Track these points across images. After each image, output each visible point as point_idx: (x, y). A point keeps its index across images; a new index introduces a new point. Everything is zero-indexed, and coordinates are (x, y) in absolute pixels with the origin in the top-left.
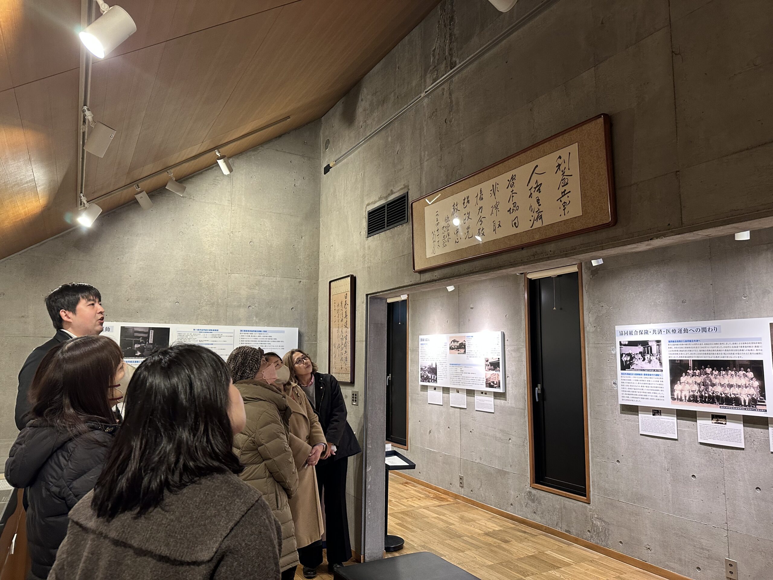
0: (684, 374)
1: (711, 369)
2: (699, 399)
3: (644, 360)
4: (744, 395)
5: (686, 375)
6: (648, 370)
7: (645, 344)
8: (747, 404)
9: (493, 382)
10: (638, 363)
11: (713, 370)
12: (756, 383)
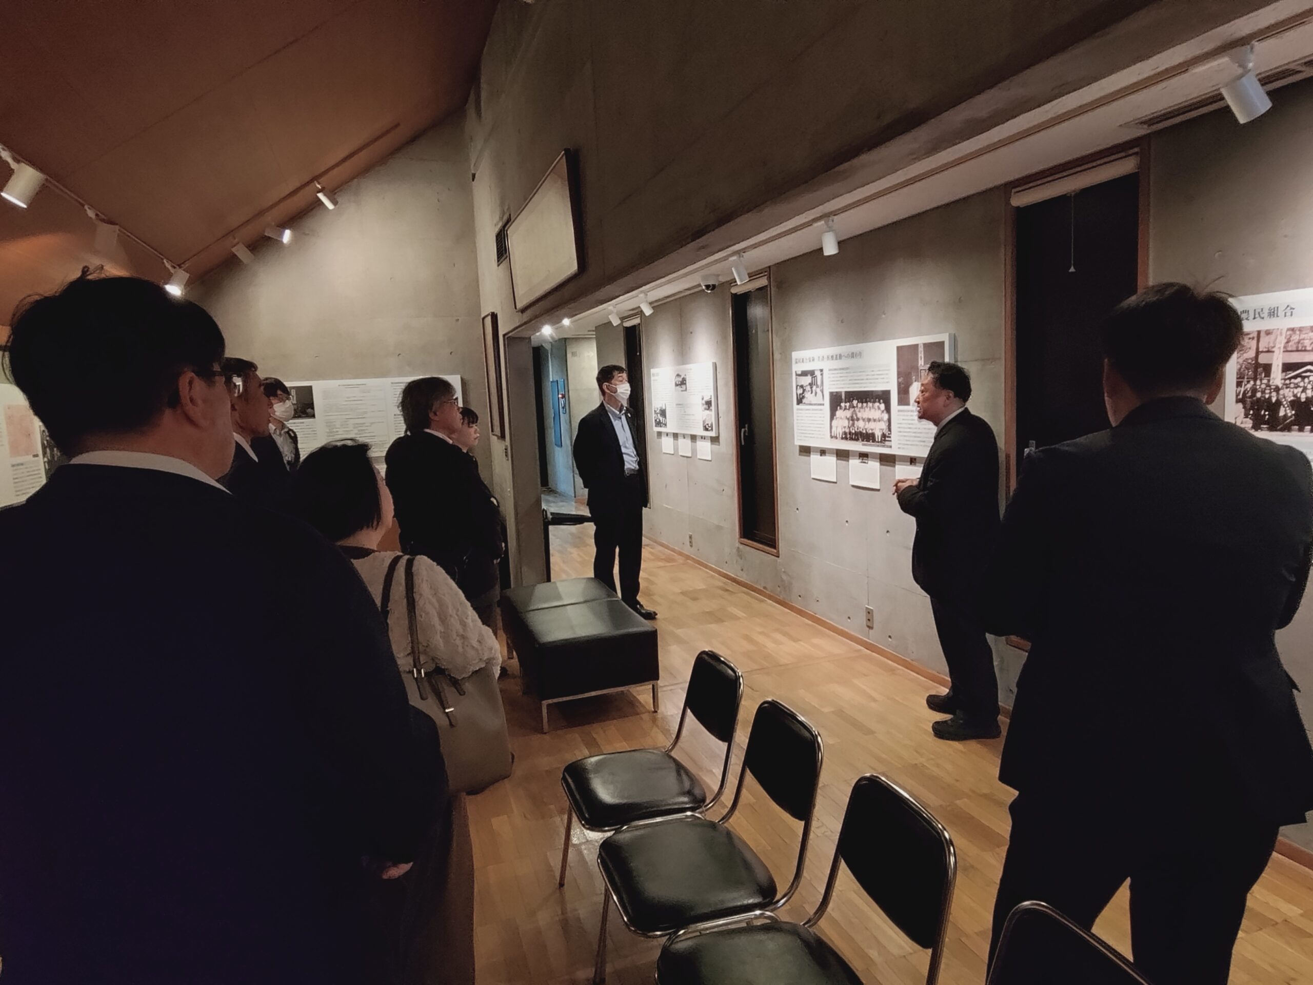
0: (839, 408)
1: (856, 401)
2: (848, 436)
3: (812, 393)
4: (878, 429)
5: (840, 409)
6: (815, 404)
7: (812, 373)
8: (880, 440)
9: (708, 424)
10: (809, 397)
11: (858, 402)
12: (886, 416)
